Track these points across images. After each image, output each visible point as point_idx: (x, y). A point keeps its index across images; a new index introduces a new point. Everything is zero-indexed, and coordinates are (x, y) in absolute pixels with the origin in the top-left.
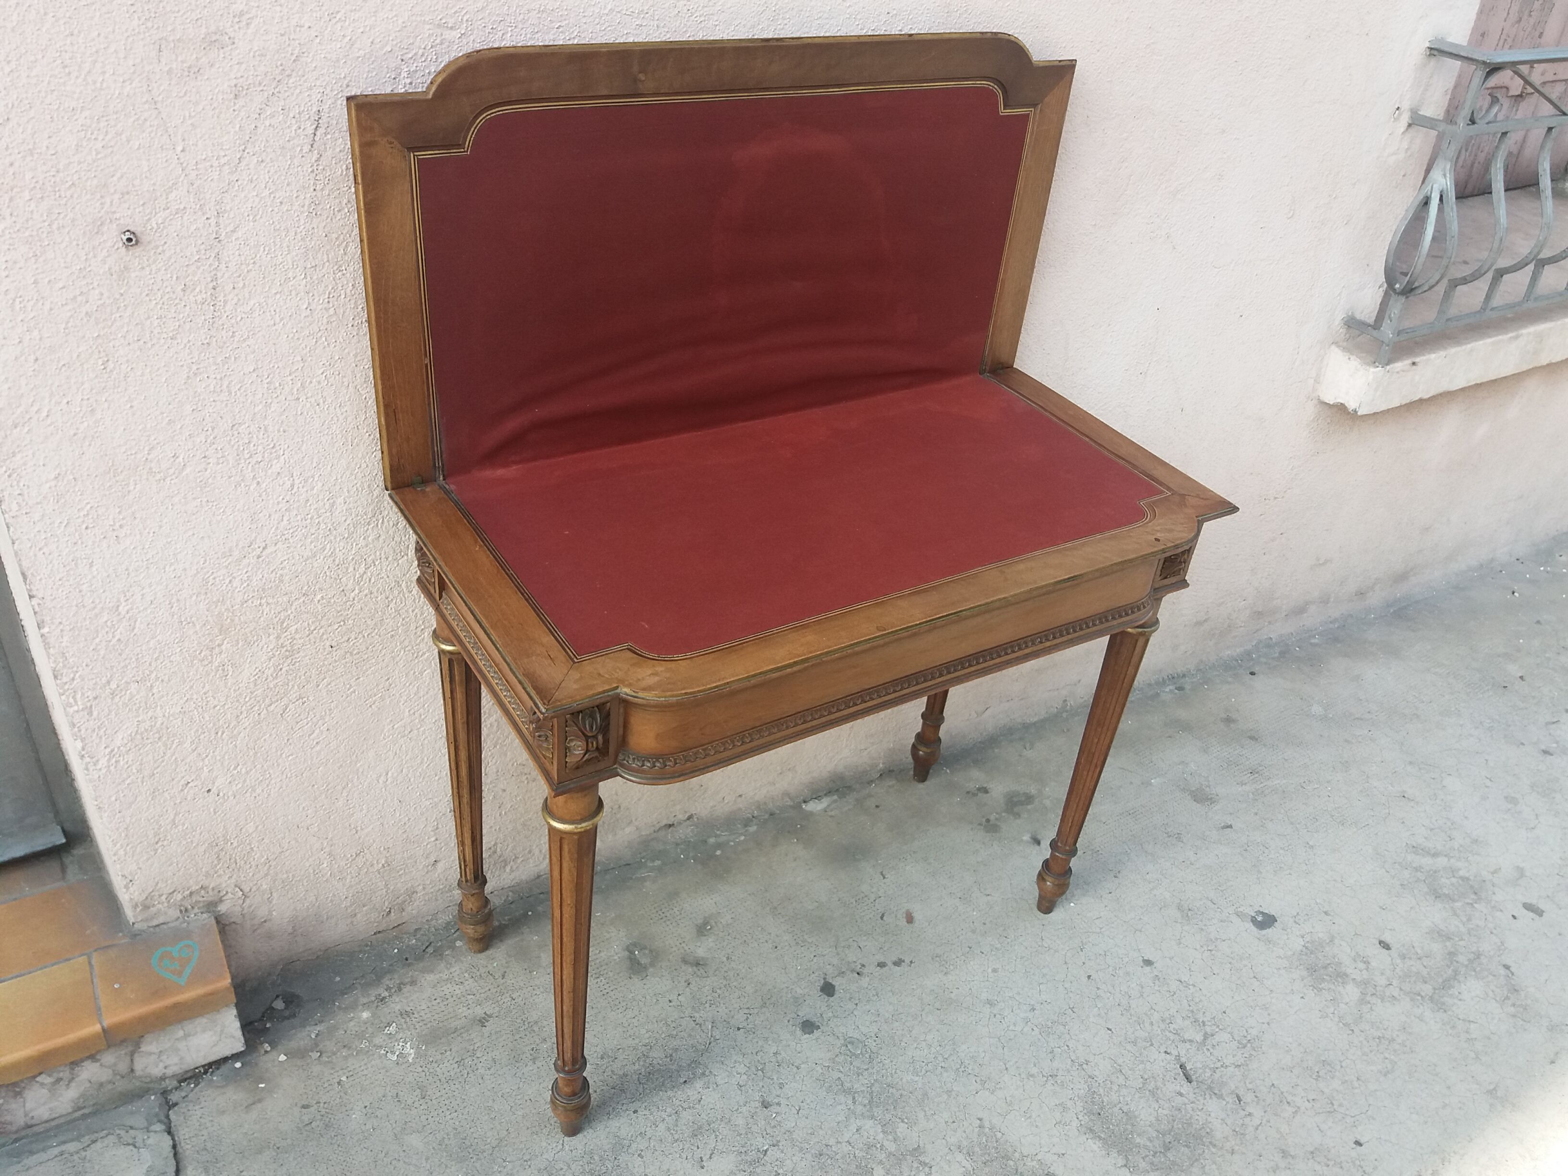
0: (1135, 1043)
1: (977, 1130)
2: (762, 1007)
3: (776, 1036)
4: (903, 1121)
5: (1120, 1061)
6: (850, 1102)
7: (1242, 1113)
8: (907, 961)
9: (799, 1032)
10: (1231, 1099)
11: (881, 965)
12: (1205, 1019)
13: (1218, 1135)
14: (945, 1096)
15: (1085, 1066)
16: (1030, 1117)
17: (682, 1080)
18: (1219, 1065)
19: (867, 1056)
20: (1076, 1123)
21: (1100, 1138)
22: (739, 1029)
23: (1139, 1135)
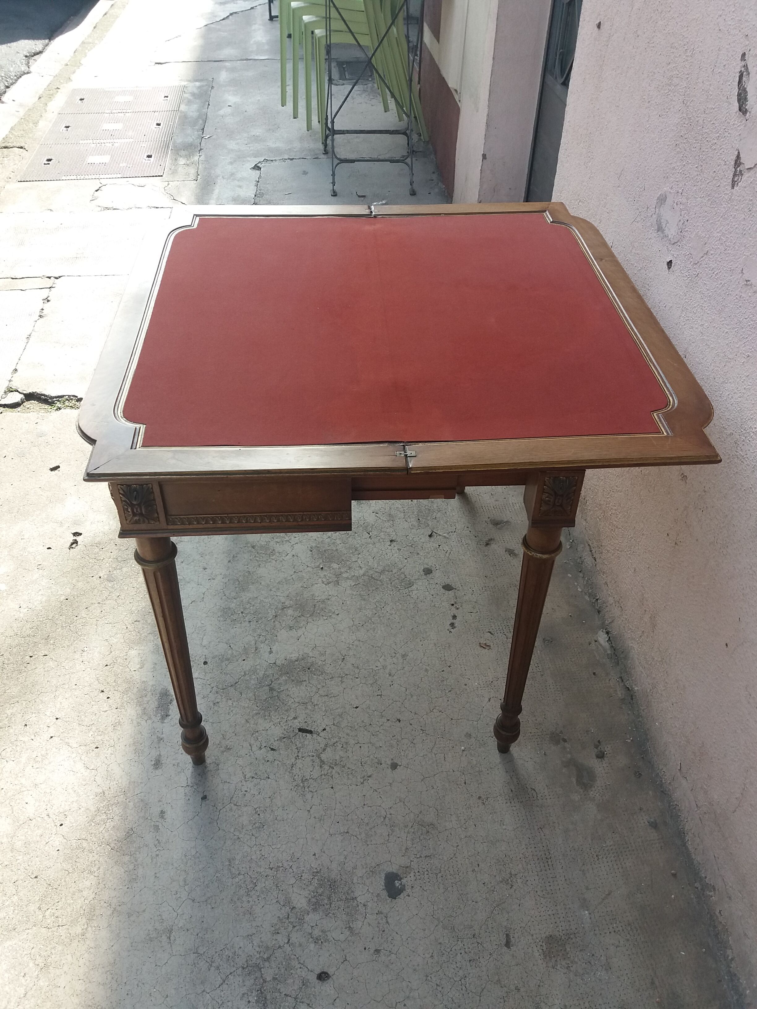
0: (340, 716)
1: (333, 610)
2: (448, 558)
3: (428, 557)
4: (355, 585)
5: (333, 699)
6: (377, 570)
7: (264, 745)
8: (452, 630)
9: (426, 566)
10: (275, 745)
11: (454, 617)
12: (334, 771)
13: (261, 721)
14: (359, 607)
15: (340, 679)
16: (326, 636)
17: (420, 519)
18: (300, 755)
19: (399, 587)
20: (311, 654)
21: (297, 661)
22: (439, 546)
23: (286, 680)
